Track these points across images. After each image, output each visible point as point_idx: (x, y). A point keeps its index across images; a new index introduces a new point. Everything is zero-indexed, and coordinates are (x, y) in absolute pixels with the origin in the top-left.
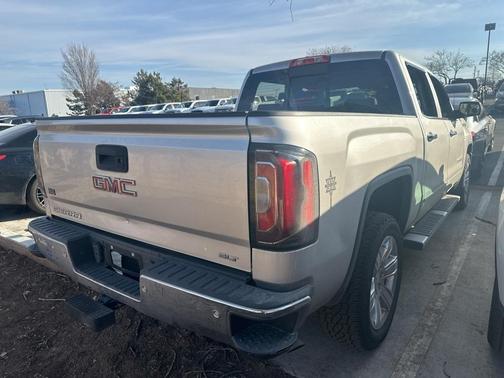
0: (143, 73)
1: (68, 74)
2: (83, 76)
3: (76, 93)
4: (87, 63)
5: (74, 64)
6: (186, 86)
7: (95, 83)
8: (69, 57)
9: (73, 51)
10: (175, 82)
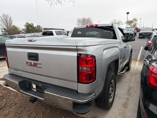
0: (27, 23)
1: (2, 23)
2: (7, 24)
3: (5, 29)
4: (9, 20)
5: (4, 20)
6: (42, 28)
7: (11, 26)
8: (2, 18)
9: (4, 15)
10: (38, 26)
